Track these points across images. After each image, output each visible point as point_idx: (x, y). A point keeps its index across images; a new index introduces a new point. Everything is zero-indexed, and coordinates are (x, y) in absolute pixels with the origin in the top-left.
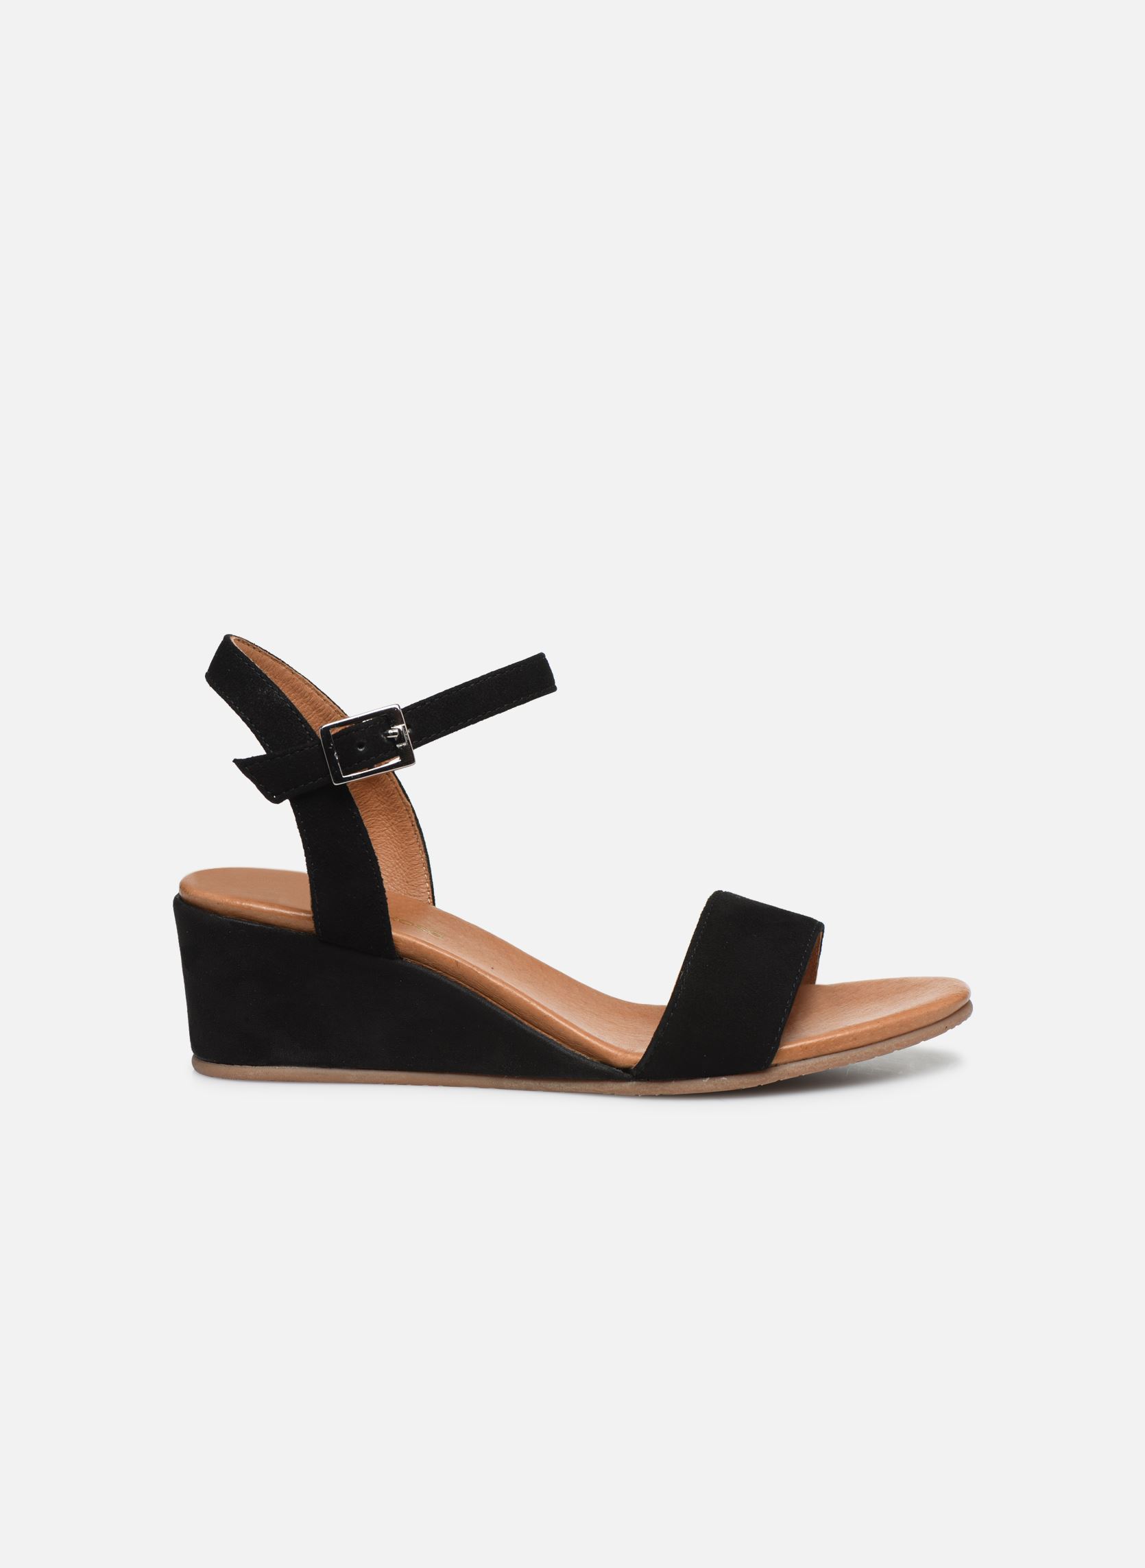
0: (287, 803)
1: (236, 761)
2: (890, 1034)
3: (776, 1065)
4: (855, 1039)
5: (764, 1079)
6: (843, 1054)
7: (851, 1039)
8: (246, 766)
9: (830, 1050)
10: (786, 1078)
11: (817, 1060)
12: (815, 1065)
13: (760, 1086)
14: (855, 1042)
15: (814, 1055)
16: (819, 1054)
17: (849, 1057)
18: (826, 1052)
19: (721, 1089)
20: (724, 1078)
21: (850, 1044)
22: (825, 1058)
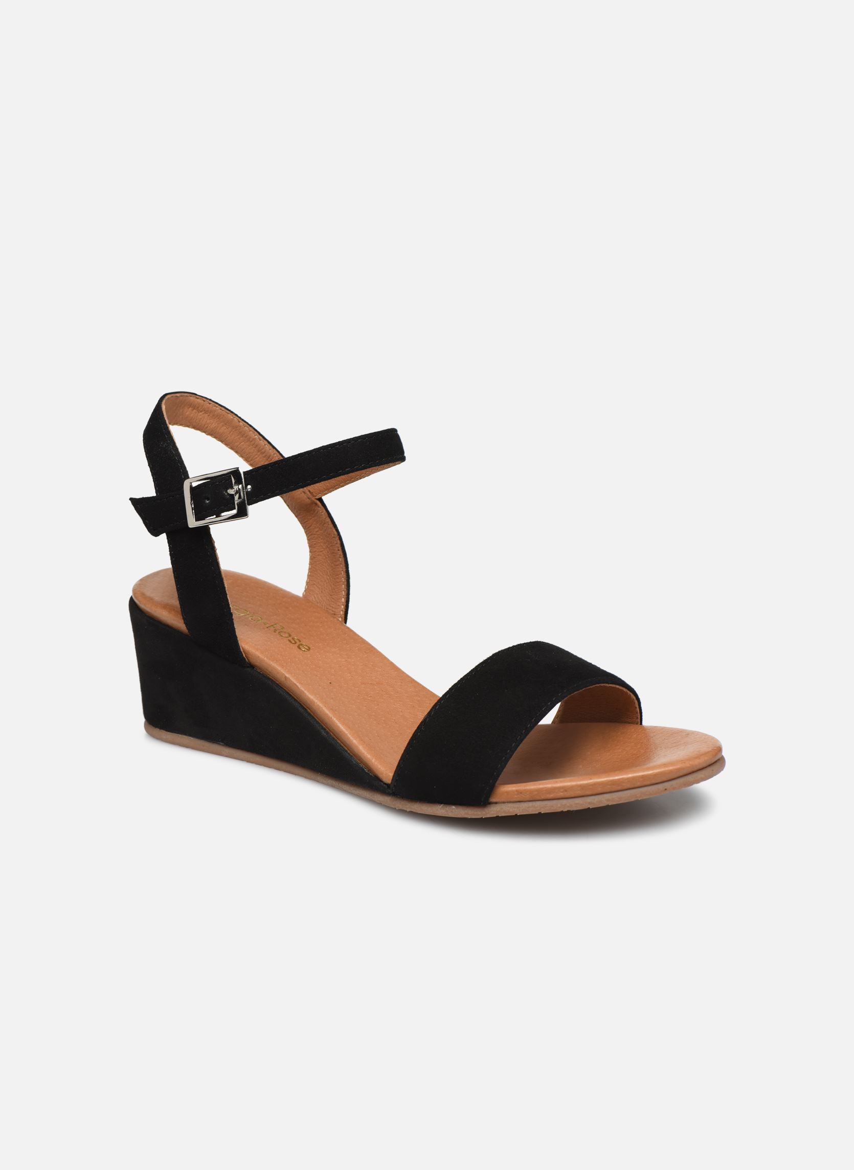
0: (164, 536)
1: (131, 499)
2: (600, 790)
3: (496, 803)
4: (566, 791)
5: (484, 813)
6: (555, 802)
7: (562, 790)
8: (138, 504)
9: (542, 797)
10: (503, 815)
11: (530, 804)
12: (528, 808)
13: (482, 818)
14: (566, 793)
15: (528, 799)
16: (532, 799)
17: (559, 805)
18: (538, 798)
19: (451, 815)
20: (454, 807)
21: (561, 794)
22: (538, 803)
